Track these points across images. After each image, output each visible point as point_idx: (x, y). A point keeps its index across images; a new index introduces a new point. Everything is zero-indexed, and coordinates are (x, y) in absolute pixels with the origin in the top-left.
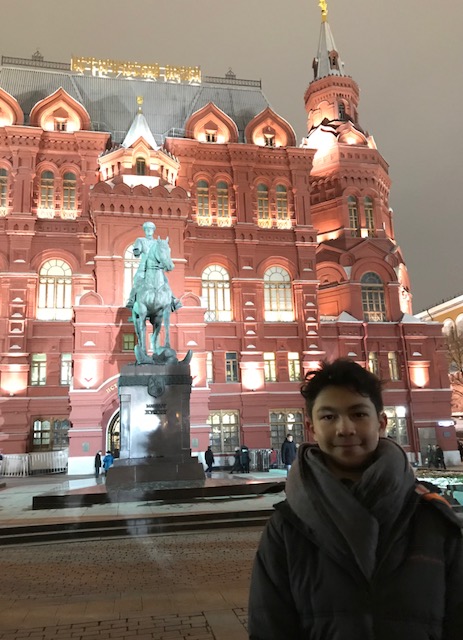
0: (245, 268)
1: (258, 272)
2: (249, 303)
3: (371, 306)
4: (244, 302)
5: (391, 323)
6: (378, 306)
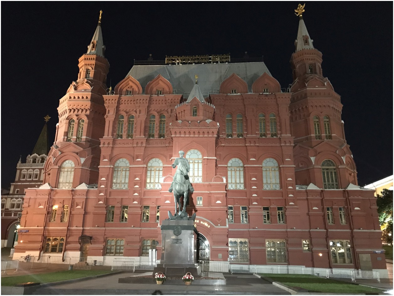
0: (251, 159)
1: (259, 161)
2: (254, 179)
4: (251, 178)
5: (341, 190)
6: (333, 180)
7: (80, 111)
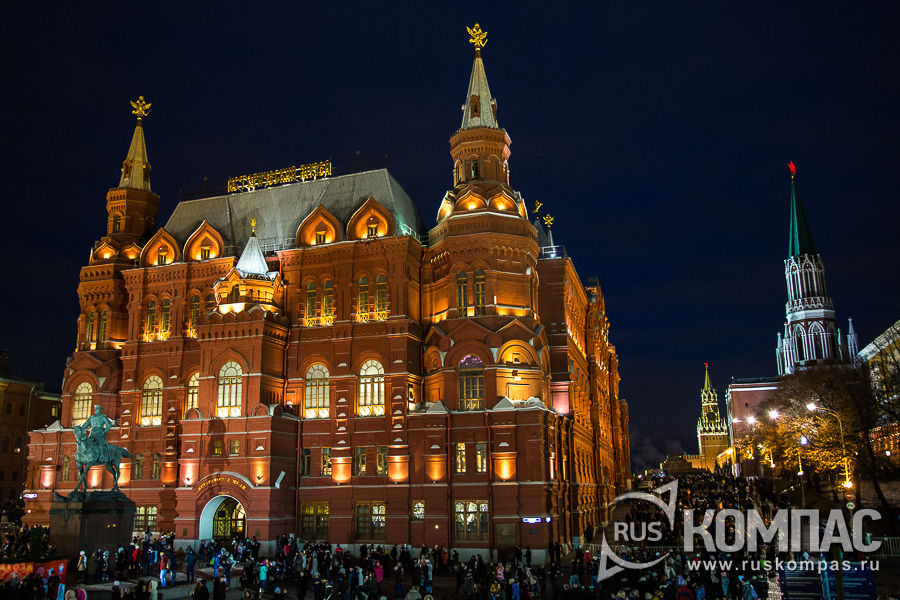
0: (341, 365)
1: (354, 368)
2: (343, 400)
3: (468, 393)
4: (338, 399)
5: (483, 411)
6: (474, 393)
7: (101, 296)
